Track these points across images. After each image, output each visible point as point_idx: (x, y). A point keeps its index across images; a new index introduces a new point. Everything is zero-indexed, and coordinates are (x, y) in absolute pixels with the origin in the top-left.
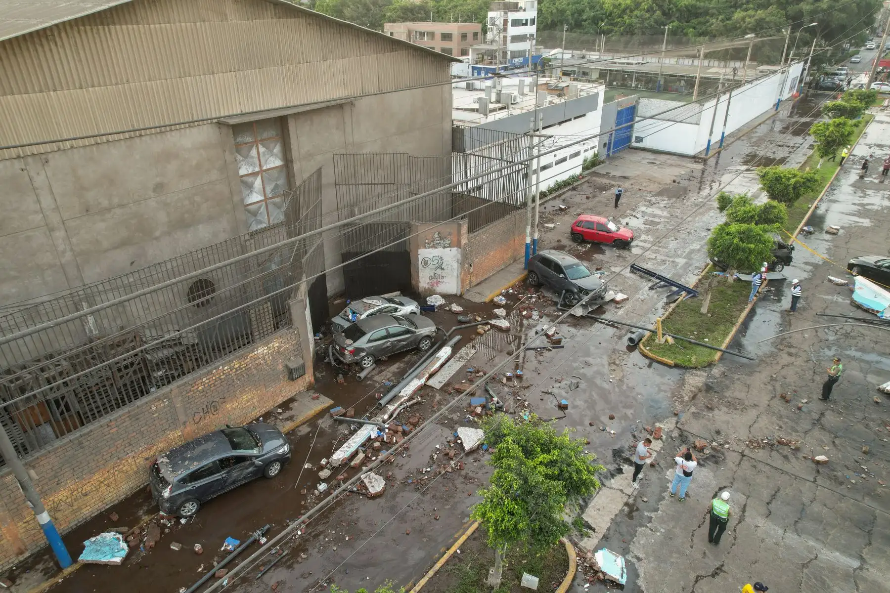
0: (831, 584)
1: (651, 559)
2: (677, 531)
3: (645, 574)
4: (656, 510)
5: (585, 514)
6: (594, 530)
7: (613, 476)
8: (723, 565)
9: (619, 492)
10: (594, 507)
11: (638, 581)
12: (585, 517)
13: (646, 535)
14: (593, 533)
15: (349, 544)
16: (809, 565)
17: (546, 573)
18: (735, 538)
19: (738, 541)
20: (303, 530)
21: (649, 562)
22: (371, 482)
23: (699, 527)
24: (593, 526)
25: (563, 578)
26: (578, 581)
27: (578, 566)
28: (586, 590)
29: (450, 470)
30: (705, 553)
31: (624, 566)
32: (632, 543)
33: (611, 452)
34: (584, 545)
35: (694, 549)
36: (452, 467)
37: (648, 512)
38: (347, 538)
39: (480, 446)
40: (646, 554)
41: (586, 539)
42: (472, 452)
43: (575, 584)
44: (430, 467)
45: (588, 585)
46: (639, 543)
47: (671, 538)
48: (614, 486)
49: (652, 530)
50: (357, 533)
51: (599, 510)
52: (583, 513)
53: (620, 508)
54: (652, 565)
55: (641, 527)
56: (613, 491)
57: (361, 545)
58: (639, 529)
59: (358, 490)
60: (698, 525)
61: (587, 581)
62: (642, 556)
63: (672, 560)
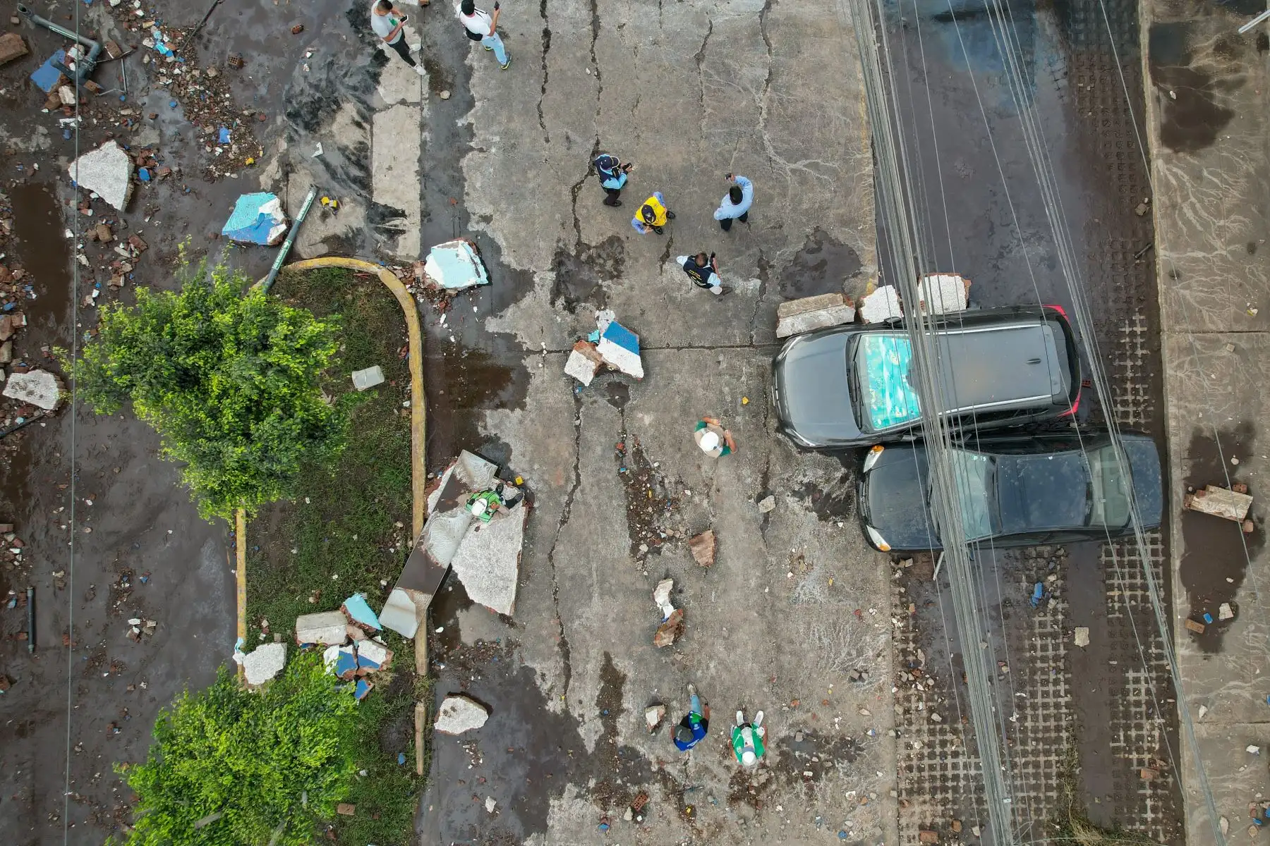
0: (737, 67)
1: (503, 205)
2: (516, 125)
3: (506, 239)
4: (470, 104)
5: (375, 193)
6: (402, 214)
7: (375, 77)
8: (598, 143)
9: (402, 107)
10: (380, 167)
11: (502, 259)
12: (381, 199)
13: (478, 168)
14: (406, 222)
15: (100, 507)
16: (707, 53)
17: (381, 346)
18: (599, 76)
19: (604, 76)
20: (17, 542)
21: (503, 214)
22: (31, 393)
23: (544, 90)
24: (398, 207)
25: (406, 334)
26: (428, 319)
27: (414, 295)
28: (446, 326)
29: (128, 268)
30: (568, 138)
31: (473, 255)
32: (466, 198)
33: (346, 23)
34: (404, 254)
35: (552, 142)
36: (127, 260)
37: (461, 116)
38: (89, 503)
39: (134, 180)
40: (494, 202)
41: (401, 238)
42: (132, 201)
43: (428, 326)
44: (93, 286)
45: (444, 317)
46: (475, 189)
47: (513, 146)
48: (388, 101)
49: (481, 150)
50: (94, 485)
51: (390, 168)
52: (371, 192)
53: (418, 142)
54: (509, 215)
55: (463, 156)
56: (392, 112)
57: (116, 494)
58: (464, 162)
59: (25, 418)
60: (540, 89)
61: (438, 312)
62: (488, 210)
63: (531, 185)
